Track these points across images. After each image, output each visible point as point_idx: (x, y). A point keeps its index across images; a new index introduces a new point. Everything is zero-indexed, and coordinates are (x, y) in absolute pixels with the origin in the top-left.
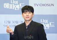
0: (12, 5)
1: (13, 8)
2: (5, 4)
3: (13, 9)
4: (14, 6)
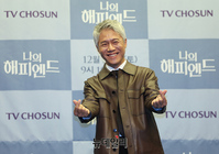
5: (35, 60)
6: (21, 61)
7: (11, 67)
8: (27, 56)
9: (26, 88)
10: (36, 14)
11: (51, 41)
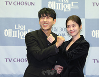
0: (60, 4)
1: (61, 8)
2: (50, 2)
3: (62, 10)
4: (63, 6)
5: (22, 29)
6: (13, 29)
7: (8, 33)
8: (17, 27)
9: (16, 45)
10: (22, 3)
11: (31, 19)
